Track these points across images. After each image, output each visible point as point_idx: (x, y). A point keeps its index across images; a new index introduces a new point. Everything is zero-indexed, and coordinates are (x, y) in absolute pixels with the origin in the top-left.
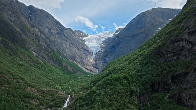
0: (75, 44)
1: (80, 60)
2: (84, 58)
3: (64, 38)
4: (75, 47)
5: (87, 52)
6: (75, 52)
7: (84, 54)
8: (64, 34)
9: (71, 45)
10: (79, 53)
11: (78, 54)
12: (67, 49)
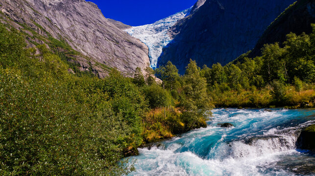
0: (108, 31)
1: (126, 67)
2: (134, 61)
3: (75, 16)
4: (109, 37)
5: (138, 50)
6: (109, 50)
7: (133, 53)
8: (77, 8)
9: (98, 34)
10: (119, 52)
11: (117, 53)
12: (87, 43)
